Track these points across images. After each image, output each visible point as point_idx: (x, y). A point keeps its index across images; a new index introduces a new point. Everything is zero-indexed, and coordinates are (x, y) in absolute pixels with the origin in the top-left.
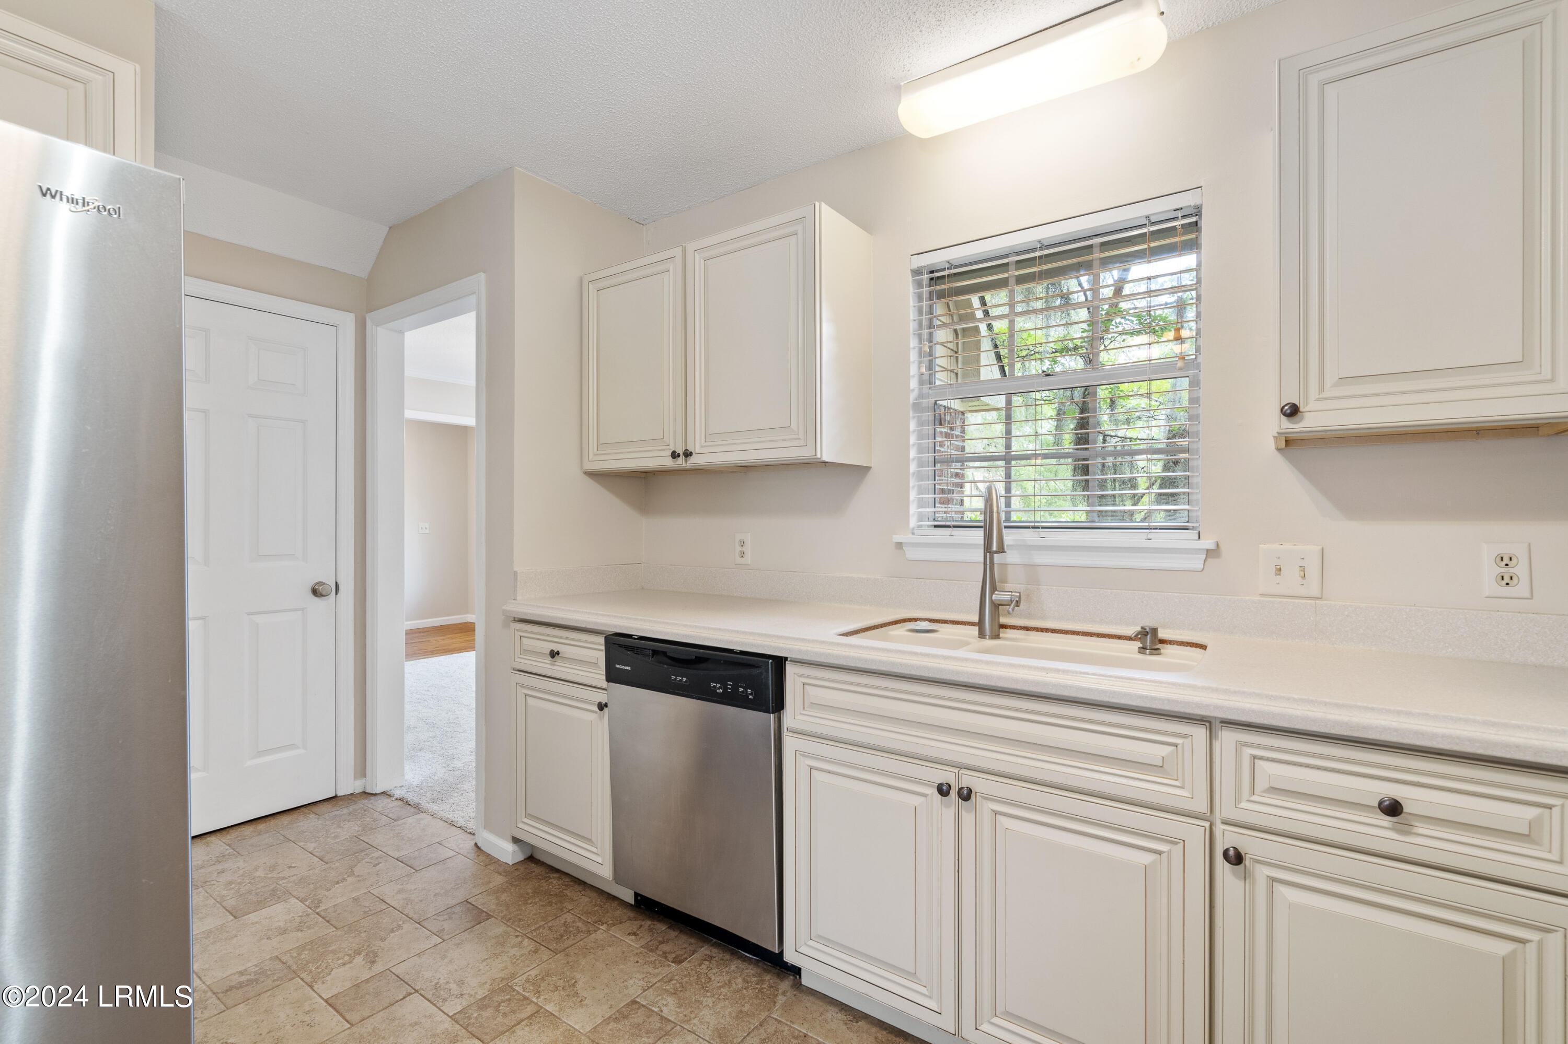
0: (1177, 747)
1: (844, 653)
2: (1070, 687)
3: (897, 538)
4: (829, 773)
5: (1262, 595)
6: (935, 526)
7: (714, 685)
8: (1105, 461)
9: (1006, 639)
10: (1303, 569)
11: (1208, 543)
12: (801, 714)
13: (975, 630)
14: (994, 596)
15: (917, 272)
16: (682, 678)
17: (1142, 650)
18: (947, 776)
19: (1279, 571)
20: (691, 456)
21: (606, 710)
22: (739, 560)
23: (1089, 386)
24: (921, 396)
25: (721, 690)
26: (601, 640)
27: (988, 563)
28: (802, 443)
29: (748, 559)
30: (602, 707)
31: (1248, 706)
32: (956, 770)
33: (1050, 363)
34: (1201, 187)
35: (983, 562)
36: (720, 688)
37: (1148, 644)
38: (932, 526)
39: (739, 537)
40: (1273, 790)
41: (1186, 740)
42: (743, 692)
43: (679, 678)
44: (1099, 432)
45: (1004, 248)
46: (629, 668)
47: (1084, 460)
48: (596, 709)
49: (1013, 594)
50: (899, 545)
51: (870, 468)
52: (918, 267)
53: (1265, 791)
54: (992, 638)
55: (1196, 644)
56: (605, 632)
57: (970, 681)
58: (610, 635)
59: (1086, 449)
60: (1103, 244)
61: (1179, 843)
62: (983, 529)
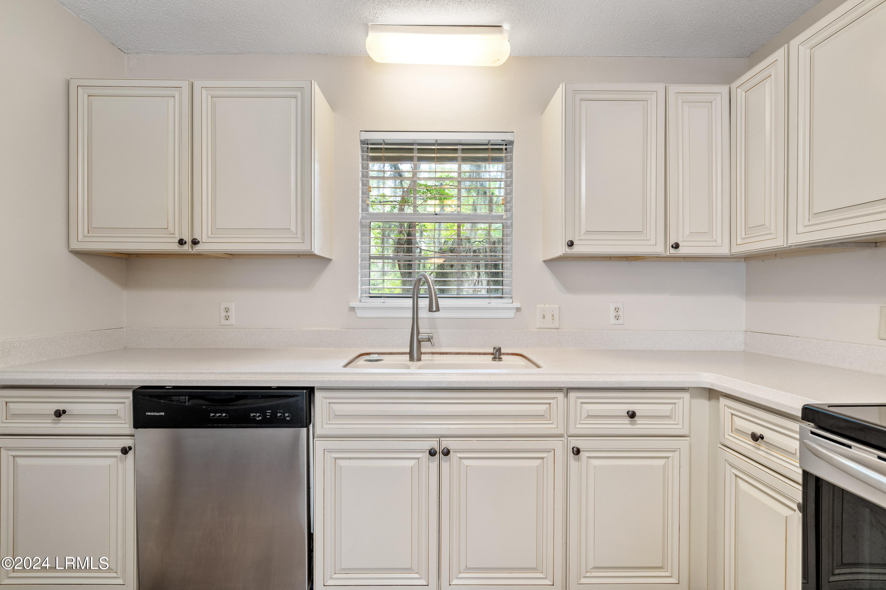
0: (550, 404)
1: (364, 379)
2: (504, 382)
3: (352, 305)
4: (350, 459)
5: (537, 328)
6: (370, 297)
7: (254, 415)
8: (420, 263)
9: (424, 360)
10: (553, 315)
11: (517, 305)
12: (327, 424)
13: (407, 357)
14: (419, 337)
15: (363, 142)
16: (222, 414)
17: (494, 359)
18: (433, 444)
19: (544, 317)
20: (198, 244)
21: (131, 453)
22: (224, 322)
23: (412, 222)
24: (363, 218)
25: (260, 418)
26: (130, 394)
27: (415, 318)
28: (300, 241)
29: (232, 321)
30: (125, 451)
31: (582, 379)
32: (438, 439)
33: (391, 208)
34: (513, 132)
35: (412, 317)
36: (259, 416)
37: (497, 356)
38: (368, 297)
39: (224, 305)
40: (589, 416)
41: (554, 400)
42: (281, 416)
43: (218, 415)
44: (418, 247)
45: (407, 139)
46: (163, 414)
47: (410, 261)
48: (119, 454)
49: (429, 335)
50: (353, 309)
51: (330, 260)
52: (365, 139)
53: (586, 418)
54: (418, 361)
55: (515, 354)
56: (132, 387)
57: (450, 386)
58: (137, 389)
59: (411, 255)
60: (463, 149)
61: (552, 451)
62: (412, 299)
